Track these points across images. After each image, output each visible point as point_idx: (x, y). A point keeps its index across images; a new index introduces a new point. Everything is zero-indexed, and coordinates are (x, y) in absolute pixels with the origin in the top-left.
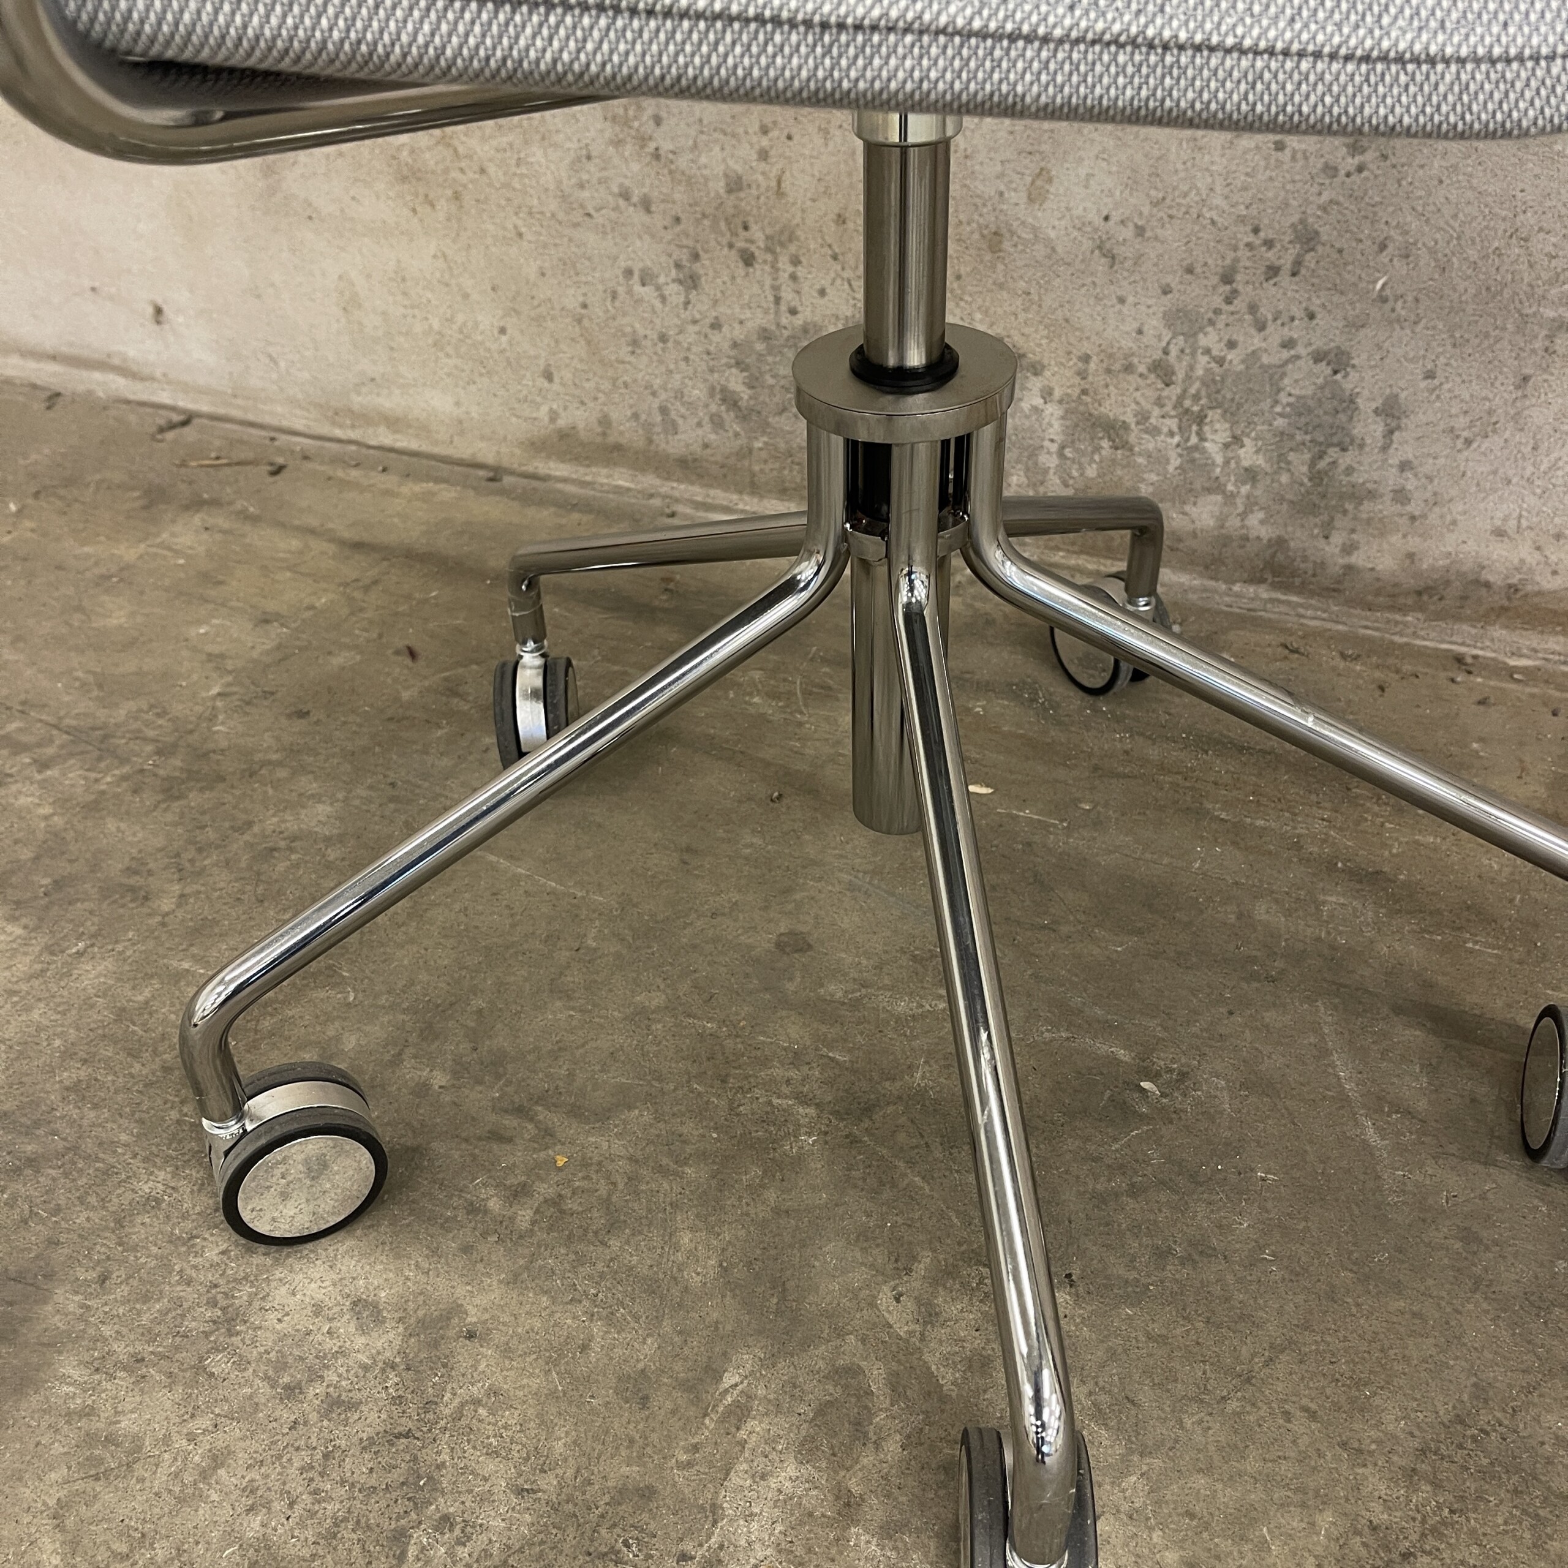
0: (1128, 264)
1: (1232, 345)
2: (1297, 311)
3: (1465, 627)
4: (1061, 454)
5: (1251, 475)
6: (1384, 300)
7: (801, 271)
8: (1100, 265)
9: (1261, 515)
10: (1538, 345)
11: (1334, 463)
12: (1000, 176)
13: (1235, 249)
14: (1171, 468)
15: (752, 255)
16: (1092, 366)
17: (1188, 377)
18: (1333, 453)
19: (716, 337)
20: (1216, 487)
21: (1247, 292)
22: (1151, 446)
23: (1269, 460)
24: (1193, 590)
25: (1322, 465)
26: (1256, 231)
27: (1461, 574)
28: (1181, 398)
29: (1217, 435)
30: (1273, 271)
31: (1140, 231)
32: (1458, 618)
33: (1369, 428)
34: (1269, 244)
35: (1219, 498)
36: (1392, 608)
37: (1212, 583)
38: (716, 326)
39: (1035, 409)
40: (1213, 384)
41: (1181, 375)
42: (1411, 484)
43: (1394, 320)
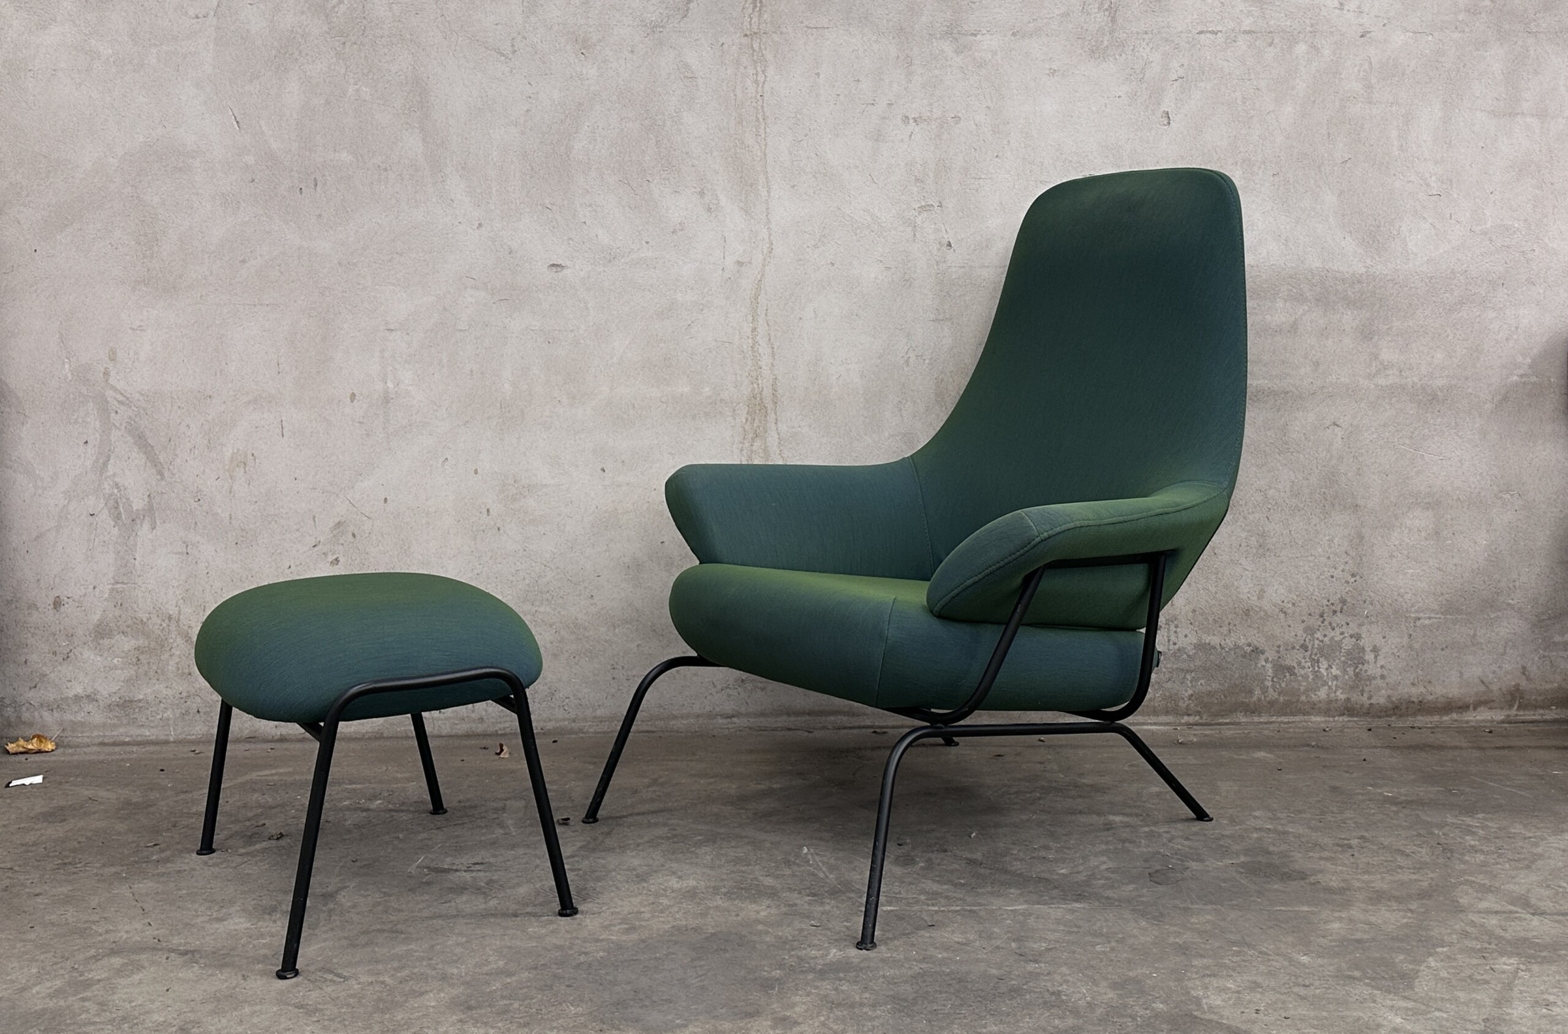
0: (1291, 615)
1: (1325, 636)
2: (1343, 623)
3: (1410, 718)
4: (1273, 681)
5: (1336, 677)
6: (1368, 617)
7: (1178, 630)
8: (1282, 616)
9: (1341, 691)
10: (1412, 625)
11: (1361, 670)
12: (1249, 592)
13: (1323, 607)
14: (1310, 680)
16: (1281, 649)
17: (1313, 648)
18: (1360, 666)
20: (1325, 683)
21: (1328, 620)
22: (1303, 673)
23: (1341, 672)
24: (1322, 722)
25: (1357, 670)
26: (1328, 601)
27: (1405, 700)
28: (1311, 655)
29: (1324, 664)
30: (1335, 612)
31: (1294, 604)
32: (1407, 716)
33: (1369, 657)
34: (1333, 604)
35: (1327, 688)
36: (1387, 716)
37: (1327, 719)
39: (1263, 666)
40: (1321, 649)
41: (1310, 648)
42: (1385, 673)
43: (1371, 623)
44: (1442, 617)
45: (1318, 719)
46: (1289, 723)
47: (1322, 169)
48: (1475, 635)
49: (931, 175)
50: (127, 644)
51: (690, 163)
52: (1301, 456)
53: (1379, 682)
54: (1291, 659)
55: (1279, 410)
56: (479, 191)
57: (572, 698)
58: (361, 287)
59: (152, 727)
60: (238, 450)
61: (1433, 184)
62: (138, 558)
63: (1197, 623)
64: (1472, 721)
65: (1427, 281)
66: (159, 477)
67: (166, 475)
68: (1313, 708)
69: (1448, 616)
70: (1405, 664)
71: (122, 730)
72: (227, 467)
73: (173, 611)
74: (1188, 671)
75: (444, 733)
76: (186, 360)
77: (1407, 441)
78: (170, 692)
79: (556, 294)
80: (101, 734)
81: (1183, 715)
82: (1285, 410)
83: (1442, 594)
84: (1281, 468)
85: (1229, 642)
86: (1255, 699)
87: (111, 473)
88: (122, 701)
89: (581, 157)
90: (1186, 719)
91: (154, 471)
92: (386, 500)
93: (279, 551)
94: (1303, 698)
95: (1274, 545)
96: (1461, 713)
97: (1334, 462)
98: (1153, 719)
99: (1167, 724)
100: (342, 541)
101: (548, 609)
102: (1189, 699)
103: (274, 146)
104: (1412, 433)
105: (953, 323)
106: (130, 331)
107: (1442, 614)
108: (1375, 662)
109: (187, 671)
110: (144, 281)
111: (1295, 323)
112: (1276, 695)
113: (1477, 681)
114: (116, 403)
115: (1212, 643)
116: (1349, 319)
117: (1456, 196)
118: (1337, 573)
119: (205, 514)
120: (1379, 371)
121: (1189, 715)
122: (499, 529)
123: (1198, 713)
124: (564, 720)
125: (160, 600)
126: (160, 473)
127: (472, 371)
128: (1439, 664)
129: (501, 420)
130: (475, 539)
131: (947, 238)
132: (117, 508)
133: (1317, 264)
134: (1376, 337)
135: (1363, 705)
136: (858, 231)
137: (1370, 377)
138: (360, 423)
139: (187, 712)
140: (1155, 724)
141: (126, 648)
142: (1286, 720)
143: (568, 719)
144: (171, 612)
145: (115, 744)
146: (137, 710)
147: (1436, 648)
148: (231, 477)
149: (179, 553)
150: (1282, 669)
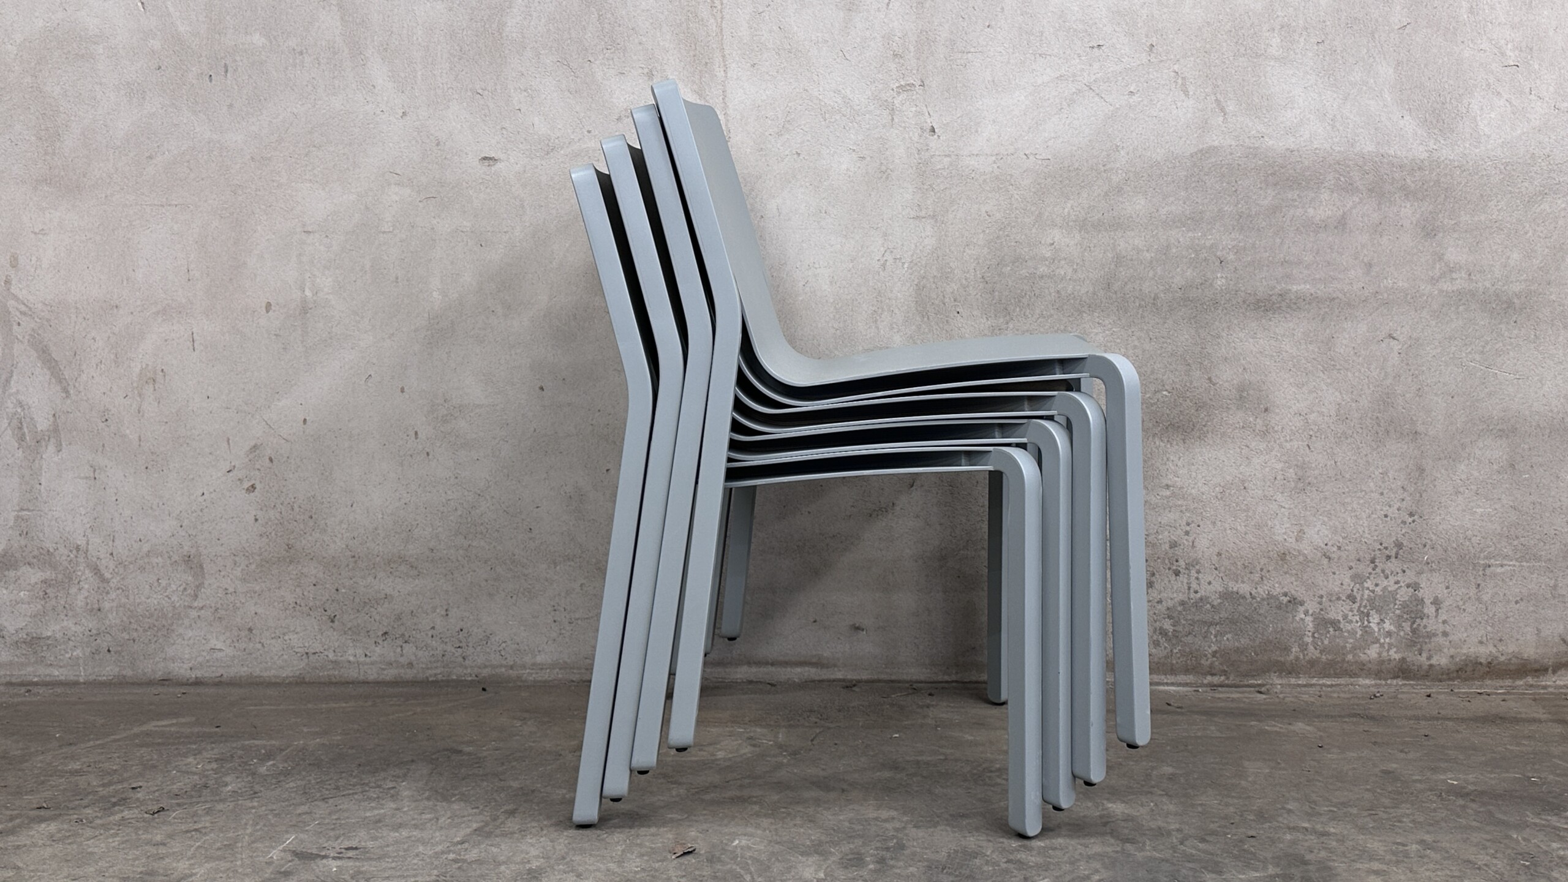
0: (1336, 560)
1: (1377, 585)
2: (1400, 571)
3: (1476, 682)
4: (1313, 637)
5: (1389, 634)
6: (1428, 563)
7: (1200, 576)
8: (1325, 561)
9: (1395, 650)
10: (1481, 573)
11: (1419, 625)
12: (1285, 533)
13: (1374, 551)
14: (1358, 636)
15: (1179, 572)
16: (1324, 599)
17: (1361, 599)
19: (1159, 607)
20: (1377, 641)
21: (1380, 566)
22: (1349, 628)
23: (1395, 627)
24: (1373, 686)
25: (1415, 626)
26: (1381, 544)
27: (1471, 661)
28: (1360, 607)
29: (1375, 618)
30: (1389, 557)
31: (1339, 548)
32: (1473, 679)
33: (1430, 610)
34: (1386, 548)
35: (1378, 645)
36: (1450, 679)
37: (1378, 681)
38: (1160, 602)
39: (1302, 619)
40: (1371, 601)
41: (1359, 599)
42: (1448, 629)
43: (1432, 570)
44: (1517, 564)
45: (1367, 682)
46: (1332, 686)
47: (1377, 36)
48: (1555, 587)
49: (912, 49)
50: (34, 576)
51: (636, 41)
52: (1349, 373)
53: (1440, 640)
54: (1335, 613)
55: (1323, 320)
56: (403, 75)
57: (509, 642)
58: (275, 184)
59: (61, 667)
60: (147, 365)
61: (1509, 53)
62: (43, 483)
63: (1223, 568)
64: (1549, 686)
65: (1502, 167)
66: (64, 395)
67: (72, 392)
68: (1362, 669)
69: (1524, 564)
70: (1471, 619)
71: (30, 669)
72: (135, 385)
73: (81, 542)
74: (1211, 624)
75: (371, 678)
76: (91, 266)
77: (1477, 357)
78: (79, 629)
79: (488, 190)
80: (8, 673)
81: (1205, 674)
82: (1331, 320)
83: (1517, 537)
84: (1325, 388)
85: (1262, 591)
86: (1292, 657)
87: (14, 390)
88: (29, 638)
89: (514, 35)
90: (1209, 679)
91: (58, 388)
92: (305, 420)
93: (191, 477)
94: (1350, 657)
95: (1316, 478)
96: (1538, 677)
97: (1389, 382)
98: (1171, 679)
99: (1186, 685)
100: (257, 466)
101: (482, 543)
102: (1214, 656)
103: (181, 29)
104: (1484, 347)
105: (936, 221)
106: (33, 236)
107: (1517, 560)
108: (1436, 617)
109: (96, 606)
110: (46, 180)
111: (1344, 216)
112: (1317, 654)
113: (1557, 639)
114: (18, 313)
115: (1241, 592)
116: (1408, 212)
117: (1537, 67)
118: (1392, 512)
119: (113, 435)
120: (1443, 275)
121: (1213, 675)
122: (428, 454)
123: (1224, 673)
124: (501, 666)
125: (67, 529)
126: (65, 390)
127: (397, 278)
128: (1512, 619)
129: (429, 332)
130: (402, 464)
131: (929, 122)
132: (20, 428)
133: (1369, 147)
134: (1441, 235)
135: (1421, 666)
136: (827, 115)
137: (1434, 281)
138: (276, 335)
139: (97, 652)
140: (1172, 684)
141: (33, 581)
142: (1329, 683)
143: (505, 666)
144: (79, 543)
145: (22, 684)
146: (45, 648)
147: (1509, 601)
148: (140, 395)
149: (87, 478)
150: (1324, 623)
